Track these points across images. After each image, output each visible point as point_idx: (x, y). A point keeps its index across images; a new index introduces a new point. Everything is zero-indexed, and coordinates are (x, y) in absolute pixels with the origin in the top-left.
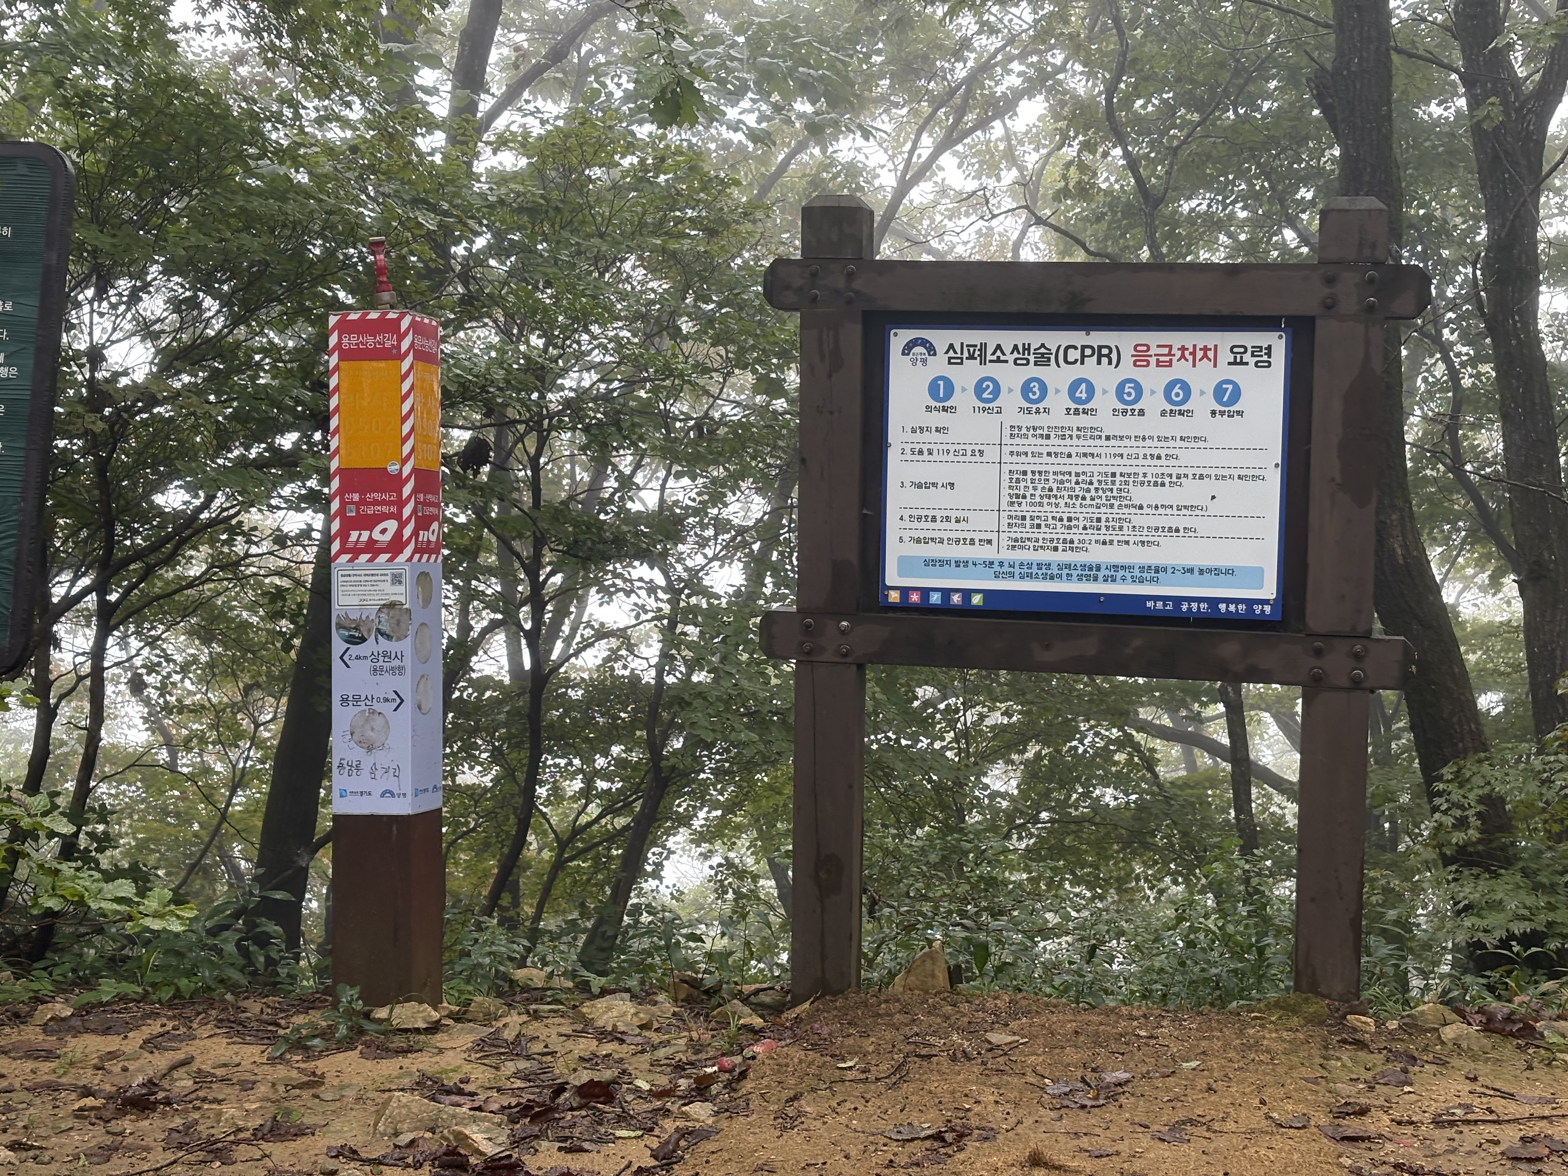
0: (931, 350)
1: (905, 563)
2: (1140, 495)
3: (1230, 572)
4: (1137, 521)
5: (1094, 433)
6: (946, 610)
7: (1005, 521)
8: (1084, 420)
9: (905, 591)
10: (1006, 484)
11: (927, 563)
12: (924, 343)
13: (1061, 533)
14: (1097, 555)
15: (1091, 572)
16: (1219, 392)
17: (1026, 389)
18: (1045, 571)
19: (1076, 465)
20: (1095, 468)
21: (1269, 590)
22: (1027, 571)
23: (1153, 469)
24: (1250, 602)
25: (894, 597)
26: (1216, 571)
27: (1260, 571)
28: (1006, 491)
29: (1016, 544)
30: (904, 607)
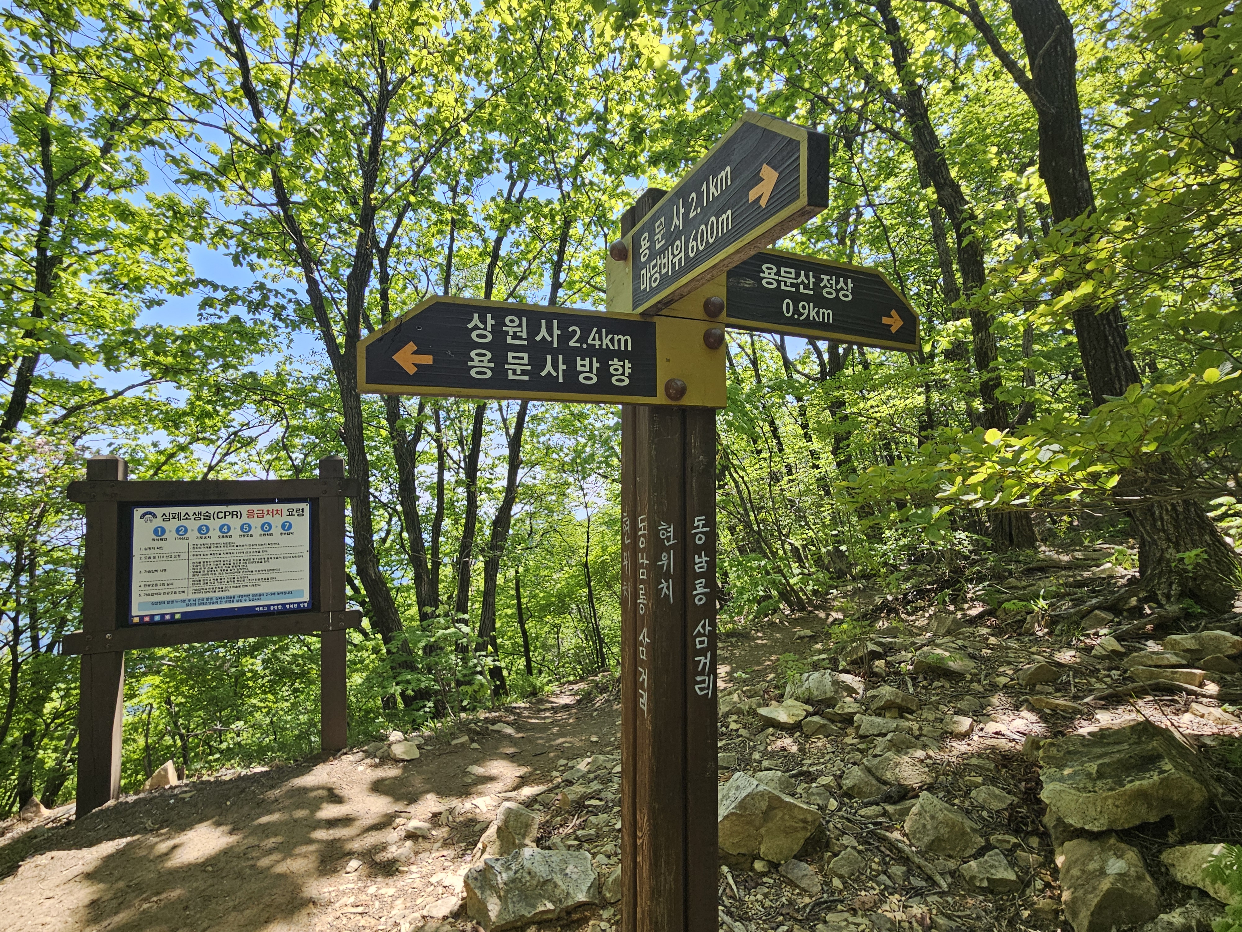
0: (155, 516)
1: (141, 606)
2: (251, 567)
3: (291, 592)
4: (250, 577)
5: (231, 544)
6: (163, 622)
7: (191, 583)
8: (226, 540)
9: (142, 617)
10: (191, 567)
11: (153, 604)
12: (150, 513)
13: (217, 585)
14: (233, 592)
15: (231, 599)
16: (283, 526)
17: (200, 530)
18: (210, 601)
19: (223, 558)
20: (231, 558)
21: (306, 597)
22: (202, 602)
23: (257, 557)
24: (298, 603)
25: (136, 620)
26: (285, 593)
27: (302, 591)
28: (191, 571)
29: (196, 592)
30: (142, 624)
